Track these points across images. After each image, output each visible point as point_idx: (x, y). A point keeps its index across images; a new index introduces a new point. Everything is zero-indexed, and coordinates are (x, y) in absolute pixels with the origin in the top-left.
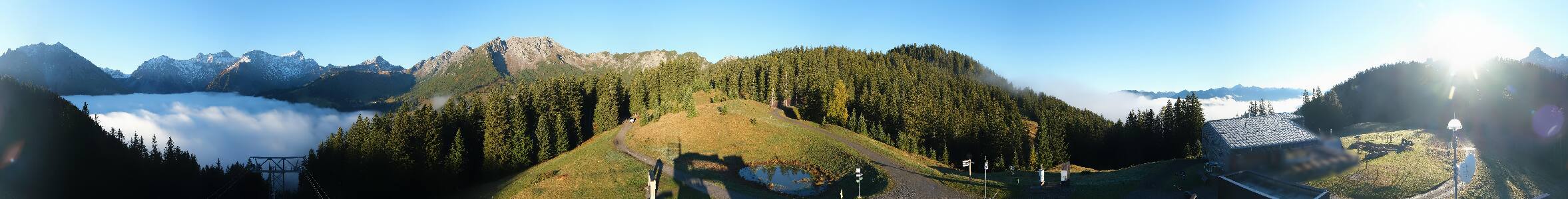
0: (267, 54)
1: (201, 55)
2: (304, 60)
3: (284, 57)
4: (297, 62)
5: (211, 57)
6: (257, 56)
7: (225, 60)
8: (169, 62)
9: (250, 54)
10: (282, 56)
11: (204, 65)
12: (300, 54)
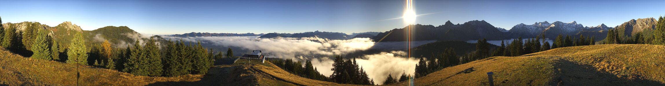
0: (562, 23)
1: (536, 23)
2: (576, 25)
3: (569, 23)
4: (574, 25)
5: (540, 24)
6: (558, 24)
7: (546, 25)
8: (523, 26)
9: (555, 23)
10: (568, 23)
11: (538, 27)
12: (575, 22)
